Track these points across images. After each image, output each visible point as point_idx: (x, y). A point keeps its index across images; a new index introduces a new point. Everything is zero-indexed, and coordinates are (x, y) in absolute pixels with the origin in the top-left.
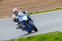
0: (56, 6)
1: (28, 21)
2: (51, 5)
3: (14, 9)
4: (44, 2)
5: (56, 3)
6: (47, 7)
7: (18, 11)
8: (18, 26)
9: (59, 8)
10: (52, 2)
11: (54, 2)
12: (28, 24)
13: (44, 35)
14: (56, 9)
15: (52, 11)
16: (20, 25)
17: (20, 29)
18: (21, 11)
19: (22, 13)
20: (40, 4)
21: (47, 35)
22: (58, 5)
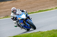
0: (39, 8)
1: (26, 19)
2: (34, 8)
4: (28, 5)
5: (39, 5)
6: (31, 9)
7: (16, 10)
9: (42, 10)
10: (35, 4)
11: (37, 5)
12: (27, 22)
13: (28, 35)
14: (39, 11)
15: (35, 13)
16: (18, 23)
17: (18, 27)
20: (24, 7)
21: (31, 35)
22: (40, 8)
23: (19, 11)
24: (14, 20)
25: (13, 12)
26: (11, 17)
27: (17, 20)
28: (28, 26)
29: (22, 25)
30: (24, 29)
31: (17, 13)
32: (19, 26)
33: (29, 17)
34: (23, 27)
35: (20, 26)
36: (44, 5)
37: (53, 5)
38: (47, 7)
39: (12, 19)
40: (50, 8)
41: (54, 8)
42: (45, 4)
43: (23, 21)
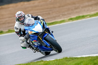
3: (18, 13)
8: (25, 43)
12: (45, 39)
16: (28, 42)
18: (30, 15)
19: (33, 19)
23: (30, 18)
24: (21, 36)
25: (18, 20)
26: (16, 30)
27: (26, 35)
28: (46, 46)
29: (36, 44)
30: (40, 51)
31: (26, 22)
32: (30, 46)
33: (48, 30)
34: (37, 49)
35: (32, 47)
36: (49, 14)
37: (65, 15)
38: (55, 18)
39: (18, 33)
40: (60, 20)
41: (66, 19)
42: (50, 12)
43: (38, 37)
